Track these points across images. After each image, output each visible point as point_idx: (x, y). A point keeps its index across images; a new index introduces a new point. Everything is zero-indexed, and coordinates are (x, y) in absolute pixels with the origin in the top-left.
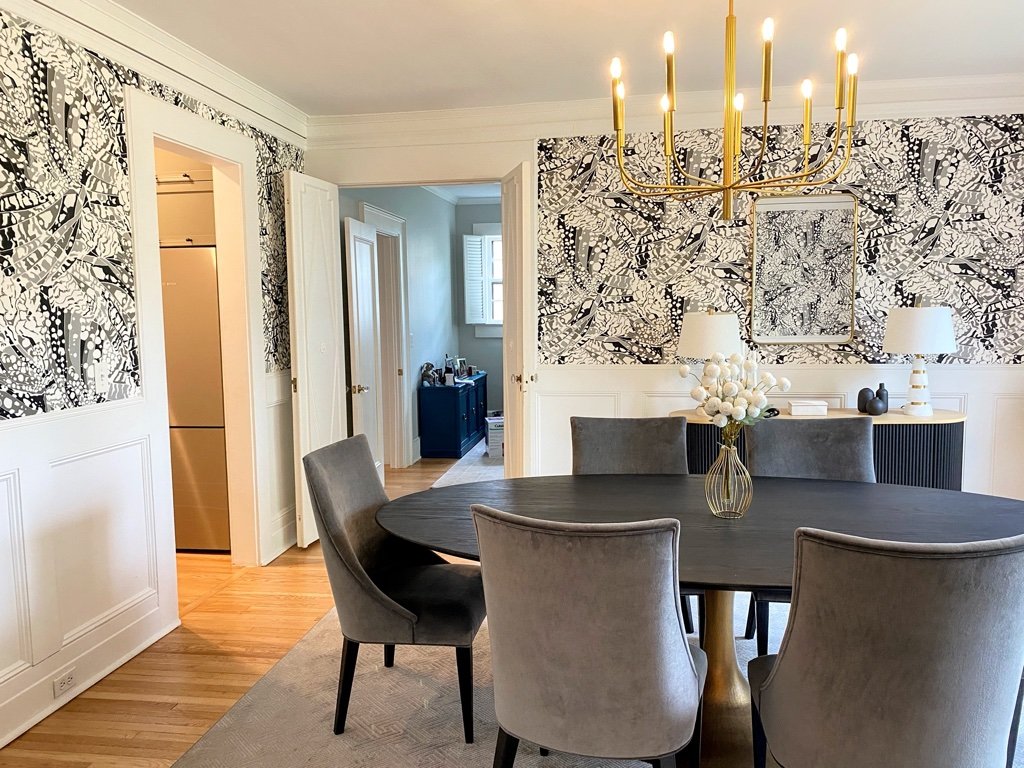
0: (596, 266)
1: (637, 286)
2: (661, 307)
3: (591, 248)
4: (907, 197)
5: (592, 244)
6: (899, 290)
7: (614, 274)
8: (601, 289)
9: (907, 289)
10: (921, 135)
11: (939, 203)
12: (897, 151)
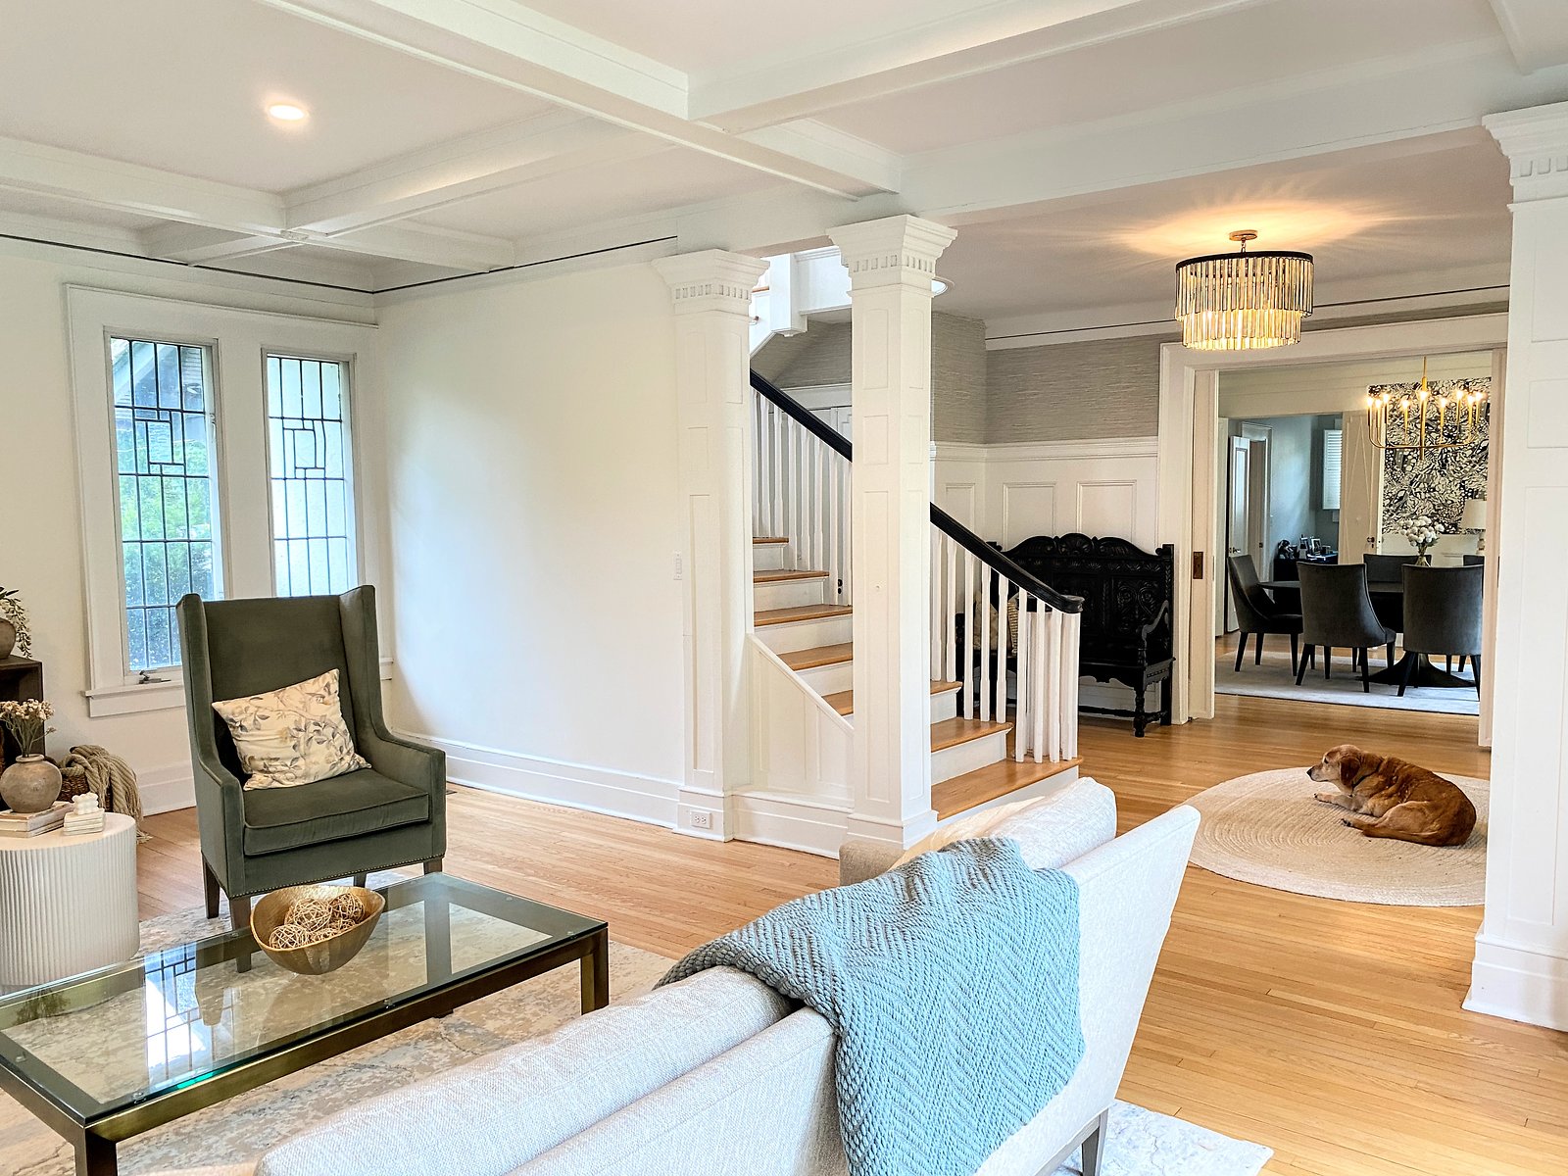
0: (1409, 468)
1: (1439, 482)
2: (1456, 495)
3: (1405, 457)
5: (1405, 454)
7: (1422, 473)
8: (1412, 483)
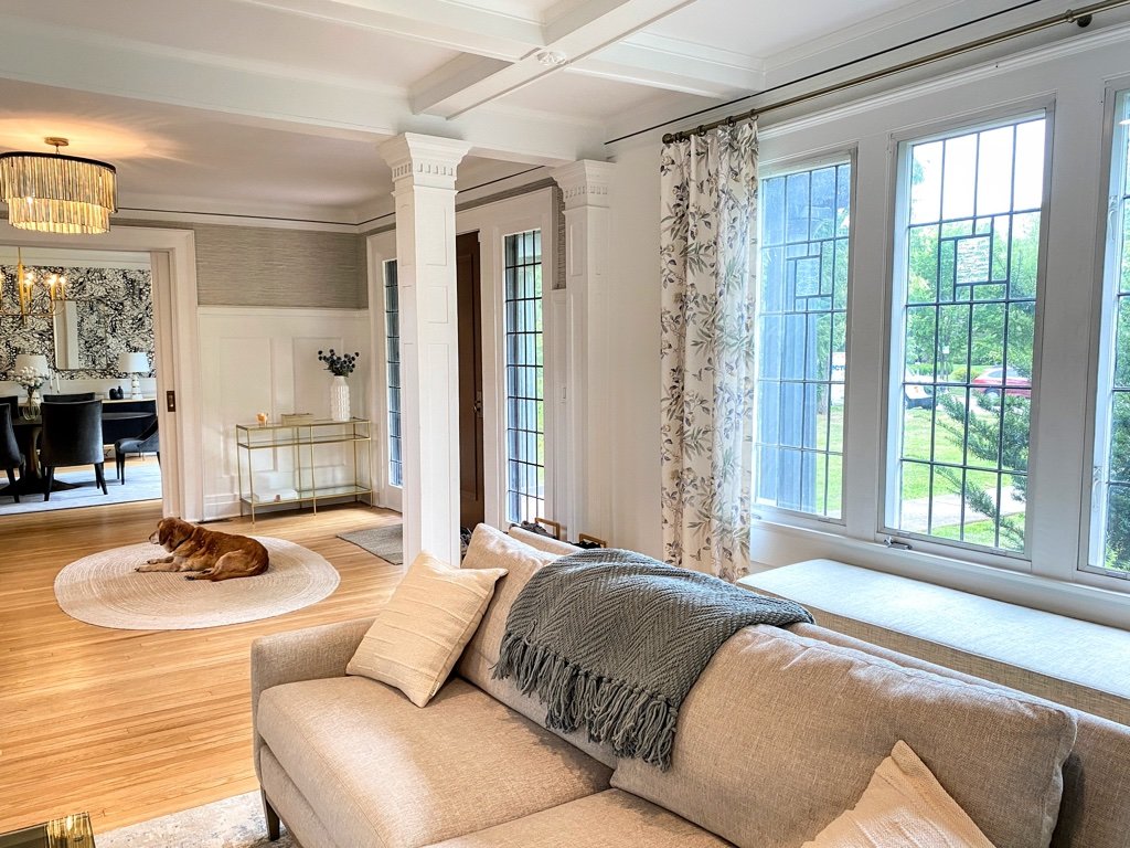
4: (127, 303)
6: (128, 345)
9: (132, 345)
10: (132, 277)
11: (143, 307)
12: (121, 283)
